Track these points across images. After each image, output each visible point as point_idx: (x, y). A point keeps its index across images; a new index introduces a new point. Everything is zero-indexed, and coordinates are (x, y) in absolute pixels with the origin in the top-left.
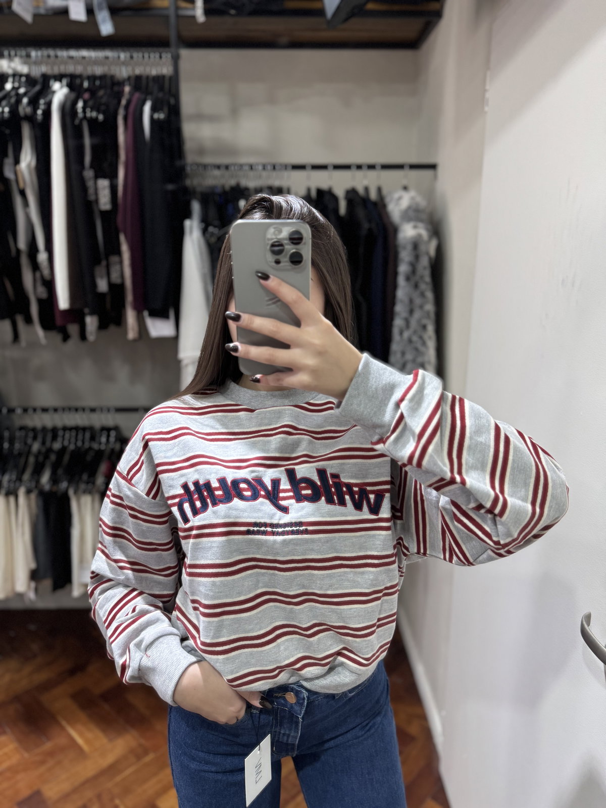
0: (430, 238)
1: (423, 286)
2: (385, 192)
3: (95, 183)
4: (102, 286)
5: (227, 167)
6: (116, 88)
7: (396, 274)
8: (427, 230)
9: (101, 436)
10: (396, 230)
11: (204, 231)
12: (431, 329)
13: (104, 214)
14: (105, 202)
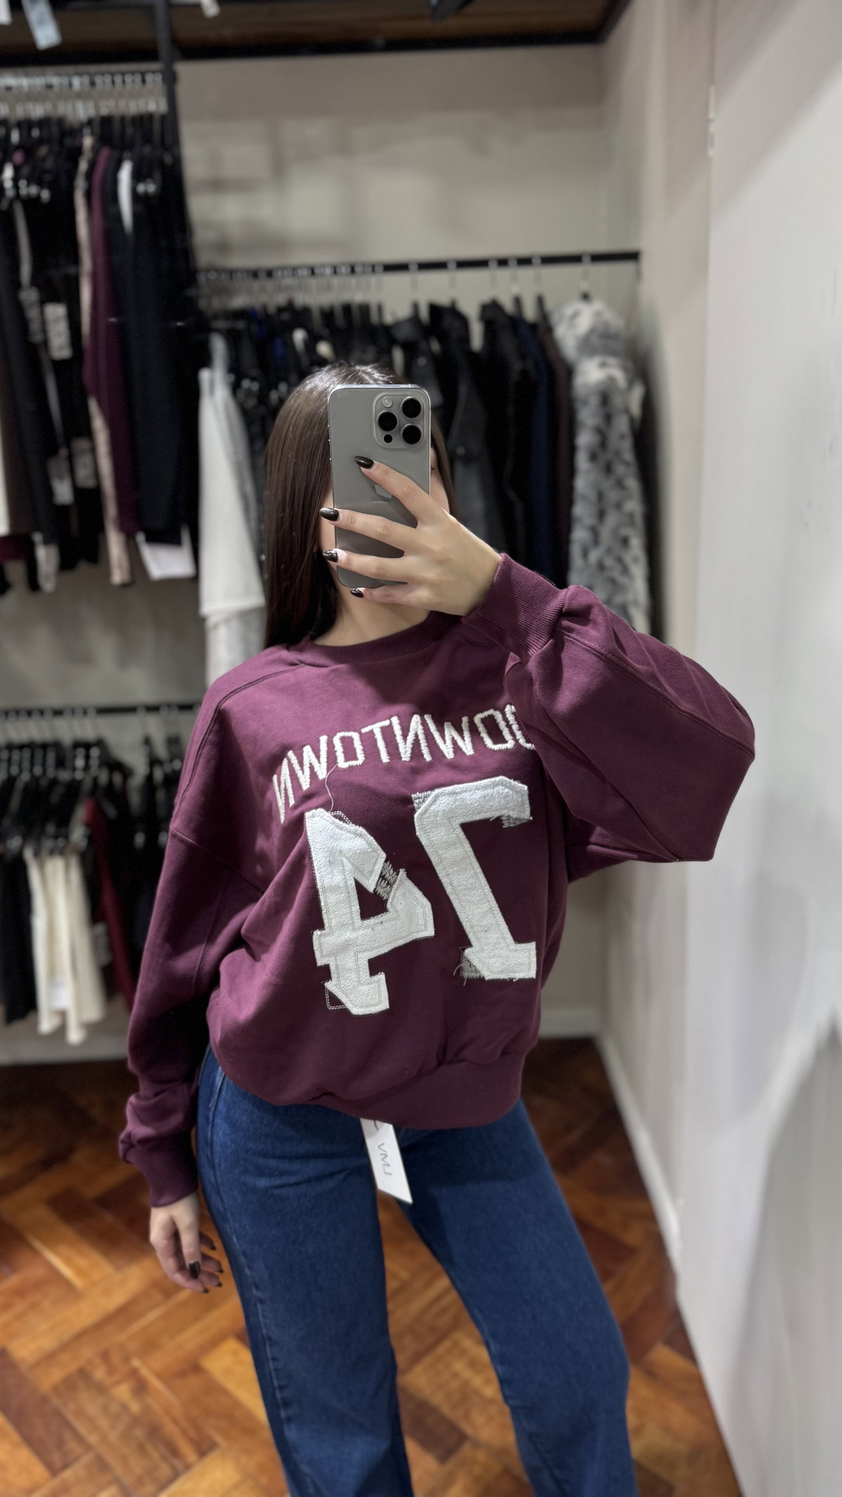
0: (631, 383)
1: (620, 469)
2: (549, 305)
3: (42, 313)
4: (63, 492)
5: (270, 274)
6: (68, 142)
7: (572, 449)
8: (625, 369)
9: (75, 757)
10: (570, 372)
11: (235, 388)
12: (637, 544)
13: (59, 366)
14: (59, 345)
